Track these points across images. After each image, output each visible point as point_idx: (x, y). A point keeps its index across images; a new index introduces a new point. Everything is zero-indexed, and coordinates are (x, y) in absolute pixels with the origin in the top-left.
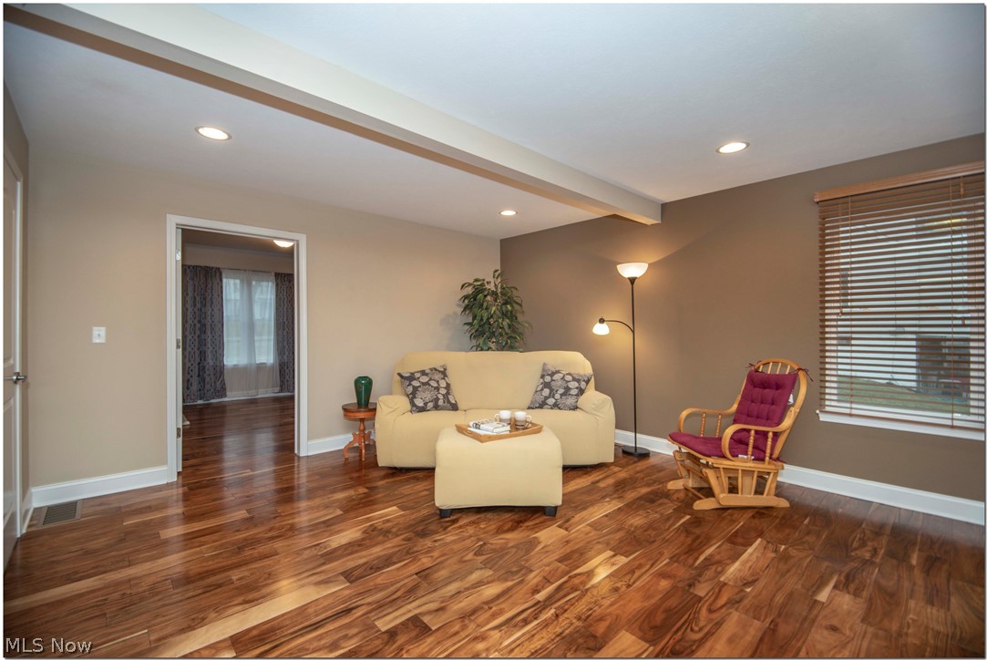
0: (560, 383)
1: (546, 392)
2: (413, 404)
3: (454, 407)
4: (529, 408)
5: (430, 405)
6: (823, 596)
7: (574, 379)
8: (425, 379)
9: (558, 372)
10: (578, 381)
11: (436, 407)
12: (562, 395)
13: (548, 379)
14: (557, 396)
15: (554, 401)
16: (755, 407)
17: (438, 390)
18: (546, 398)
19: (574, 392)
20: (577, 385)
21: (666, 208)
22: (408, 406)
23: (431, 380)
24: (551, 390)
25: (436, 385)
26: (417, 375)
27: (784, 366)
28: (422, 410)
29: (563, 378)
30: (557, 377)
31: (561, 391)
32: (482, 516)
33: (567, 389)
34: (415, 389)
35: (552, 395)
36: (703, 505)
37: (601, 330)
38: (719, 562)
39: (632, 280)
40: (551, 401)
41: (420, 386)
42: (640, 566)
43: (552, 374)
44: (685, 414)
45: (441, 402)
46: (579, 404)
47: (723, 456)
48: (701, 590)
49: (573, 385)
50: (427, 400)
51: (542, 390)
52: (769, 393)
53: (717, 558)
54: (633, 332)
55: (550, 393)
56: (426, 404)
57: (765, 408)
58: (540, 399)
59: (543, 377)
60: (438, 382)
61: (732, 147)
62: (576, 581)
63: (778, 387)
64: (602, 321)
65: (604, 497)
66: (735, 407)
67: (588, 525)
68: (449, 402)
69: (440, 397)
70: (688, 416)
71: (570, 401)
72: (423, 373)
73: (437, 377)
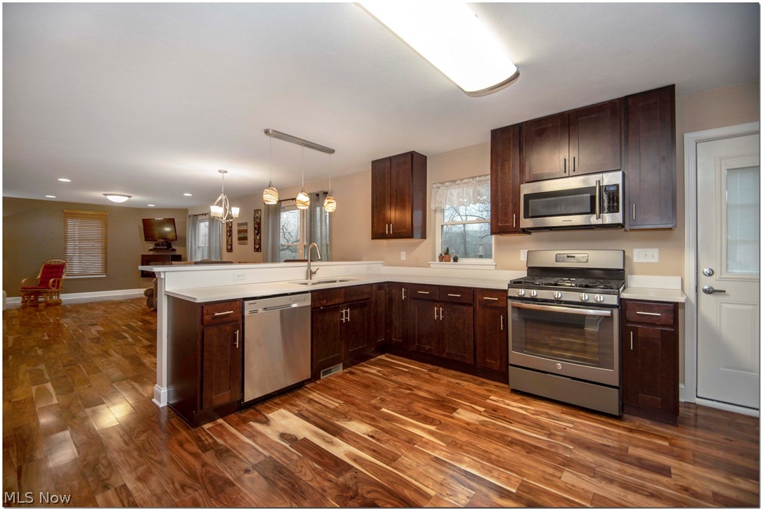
27: (57, 261)
47: (49, 289)
52: (55, 270)
57: (55, 274)
63: (58, 267)
66: (40, 276)
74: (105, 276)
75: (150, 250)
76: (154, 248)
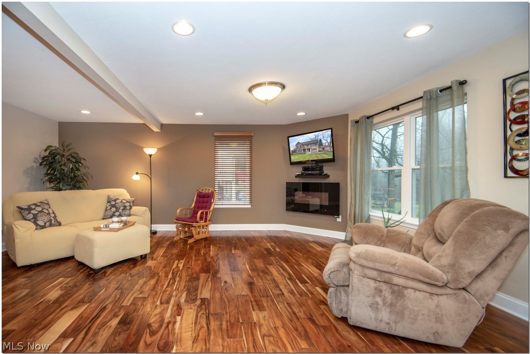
0: (120, 204)
1: (114, 209)
2: (37, 225)
3: (60, 224)
4: (103, 219)
5: (48, 224)
6: (233, 252)
7: (127, 202)
8: (39, 209)
9: (118, 199)
10: (129, 202)
11: (51, 225)
12: (122, 210)
13: (113, 203)
14: (120, 211)
15: (119, 213)
16: (200, 205)
17: (50, 215)
18: (114, 212)
19: (128, 208)
20: (129, 204)
21: (162, 126)
22: (34, 227)
23: (43, 209)
24: (117, 208)
25: (47, 212)
26: (33, 207)
27: (209, 189)
28: (43, 227)
29: (121, 202)
30: (117, 201)
31: (122, 208)
32: (115, 267)
33: (125, 207)
34: (35, 216)
35: (117, 210)
36: (191, 241)
37: (136, 177)
38: (207, 253)
39: (150, 156)
40: (117, 214)
41: (38, 213)
42: (189, 261)
43: (115, 200)
44: (178, 211)
45: (53, 222)
46: (131, 213)
47: (197, 222)
48: (209, 260)
49: (127, 204)
50: (46, 221)
51: (111, 208)
52: (206, 199)
53: (205, 252)
54: (151, 179)
55: (116, 210)
56: (45, 223)
57: (205, 204)
58: (110, 213)
59: (109, 202)
60: (48, 210)
61: (199, 114)
62: (176, 269)
63: (208, 197)
64: (137, 173)
65: (156, 248)
66: (193, 205)
67: (161, 257)
68: (57, 221)
69: (52, 218)
70: (180, 211)
71: (127, 212)
72: (36, 205)
73: (47, 207)
74: (250, 206)
75: (297, 176)
76: (302, 174)
